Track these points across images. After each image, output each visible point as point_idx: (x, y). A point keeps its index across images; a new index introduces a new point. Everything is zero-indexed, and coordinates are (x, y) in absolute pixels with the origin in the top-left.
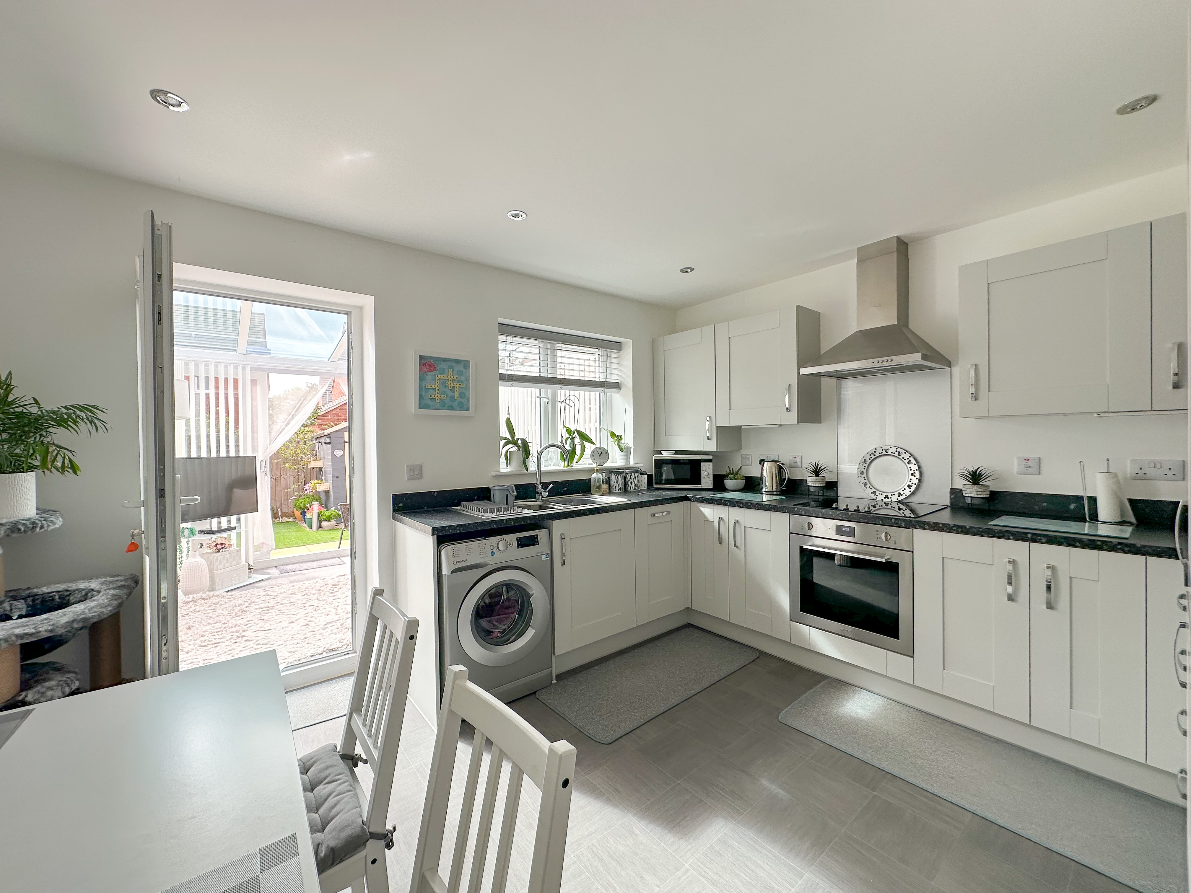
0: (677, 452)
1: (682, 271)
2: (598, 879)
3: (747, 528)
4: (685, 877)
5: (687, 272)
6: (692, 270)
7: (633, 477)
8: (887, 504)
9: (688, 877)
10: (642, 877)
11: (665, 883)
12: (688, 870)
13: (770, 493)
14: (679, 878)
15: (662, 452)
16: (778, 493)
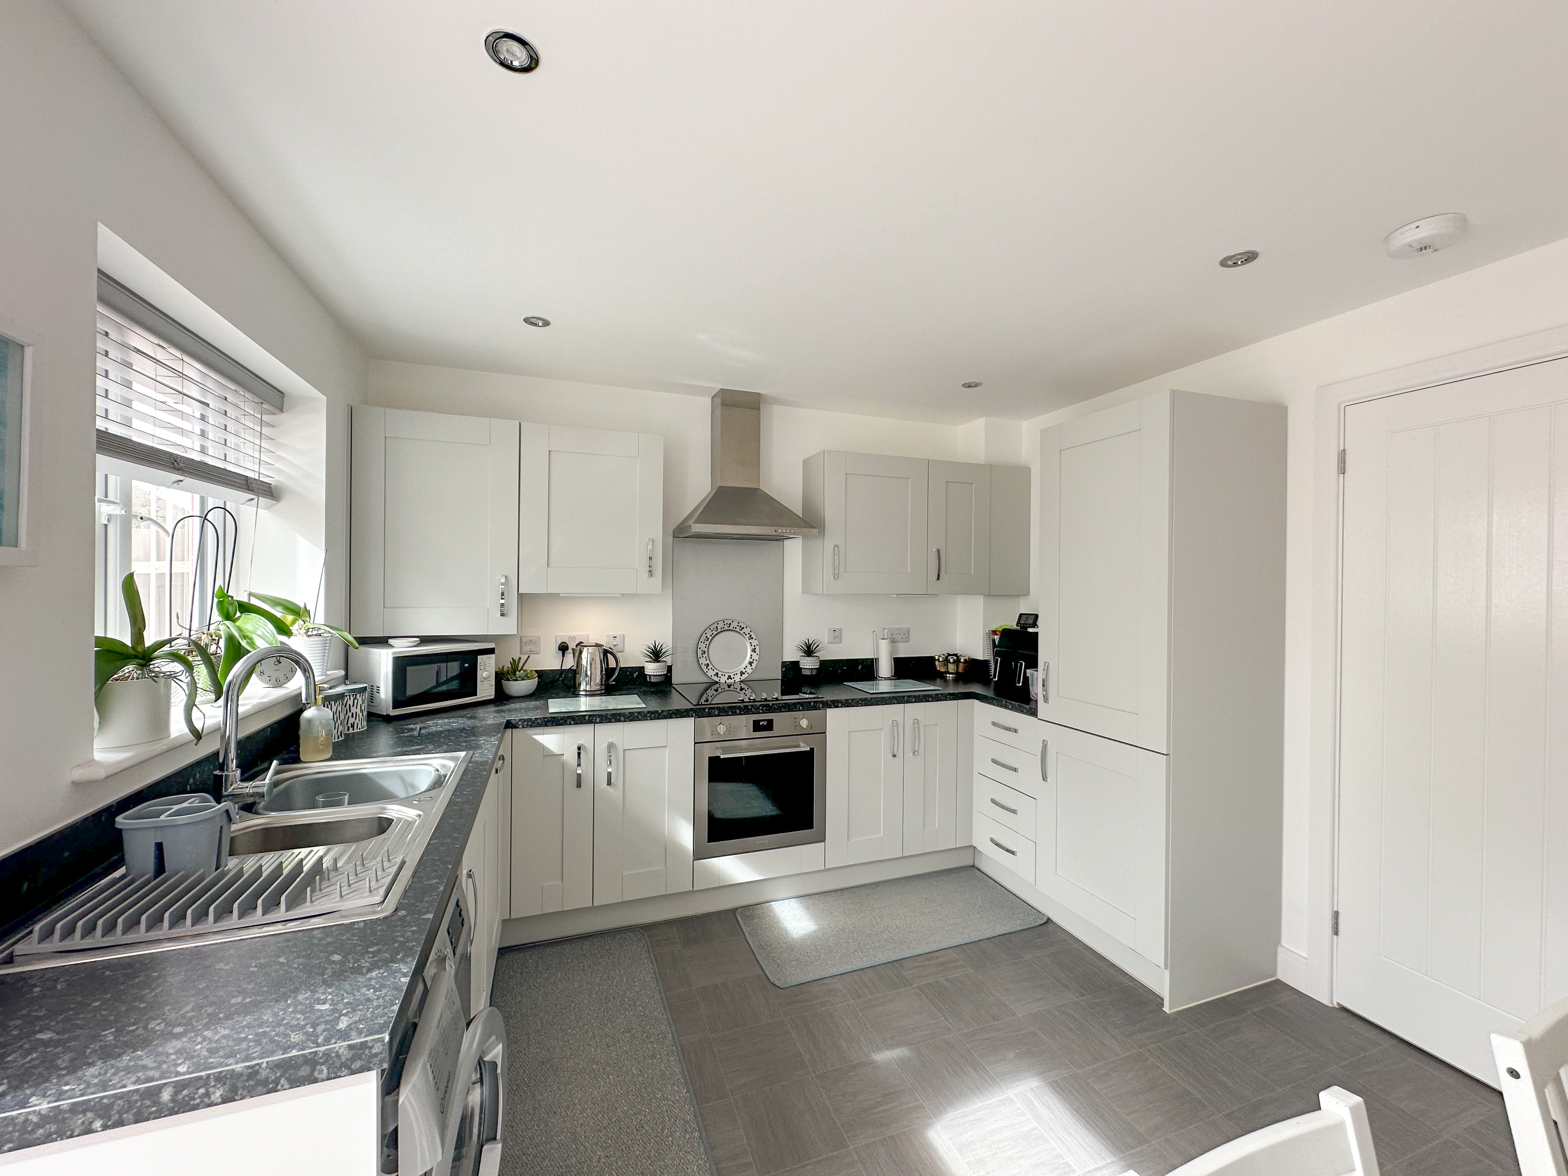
0: (425, 640)
1: (527, 320)
3: (626, 751)
5: (536, 325)
6: (546, 323)
7: (360, 702)
8: (729, 686)
13: (591, 694)
15: (391, 641)
16: (603, 692)
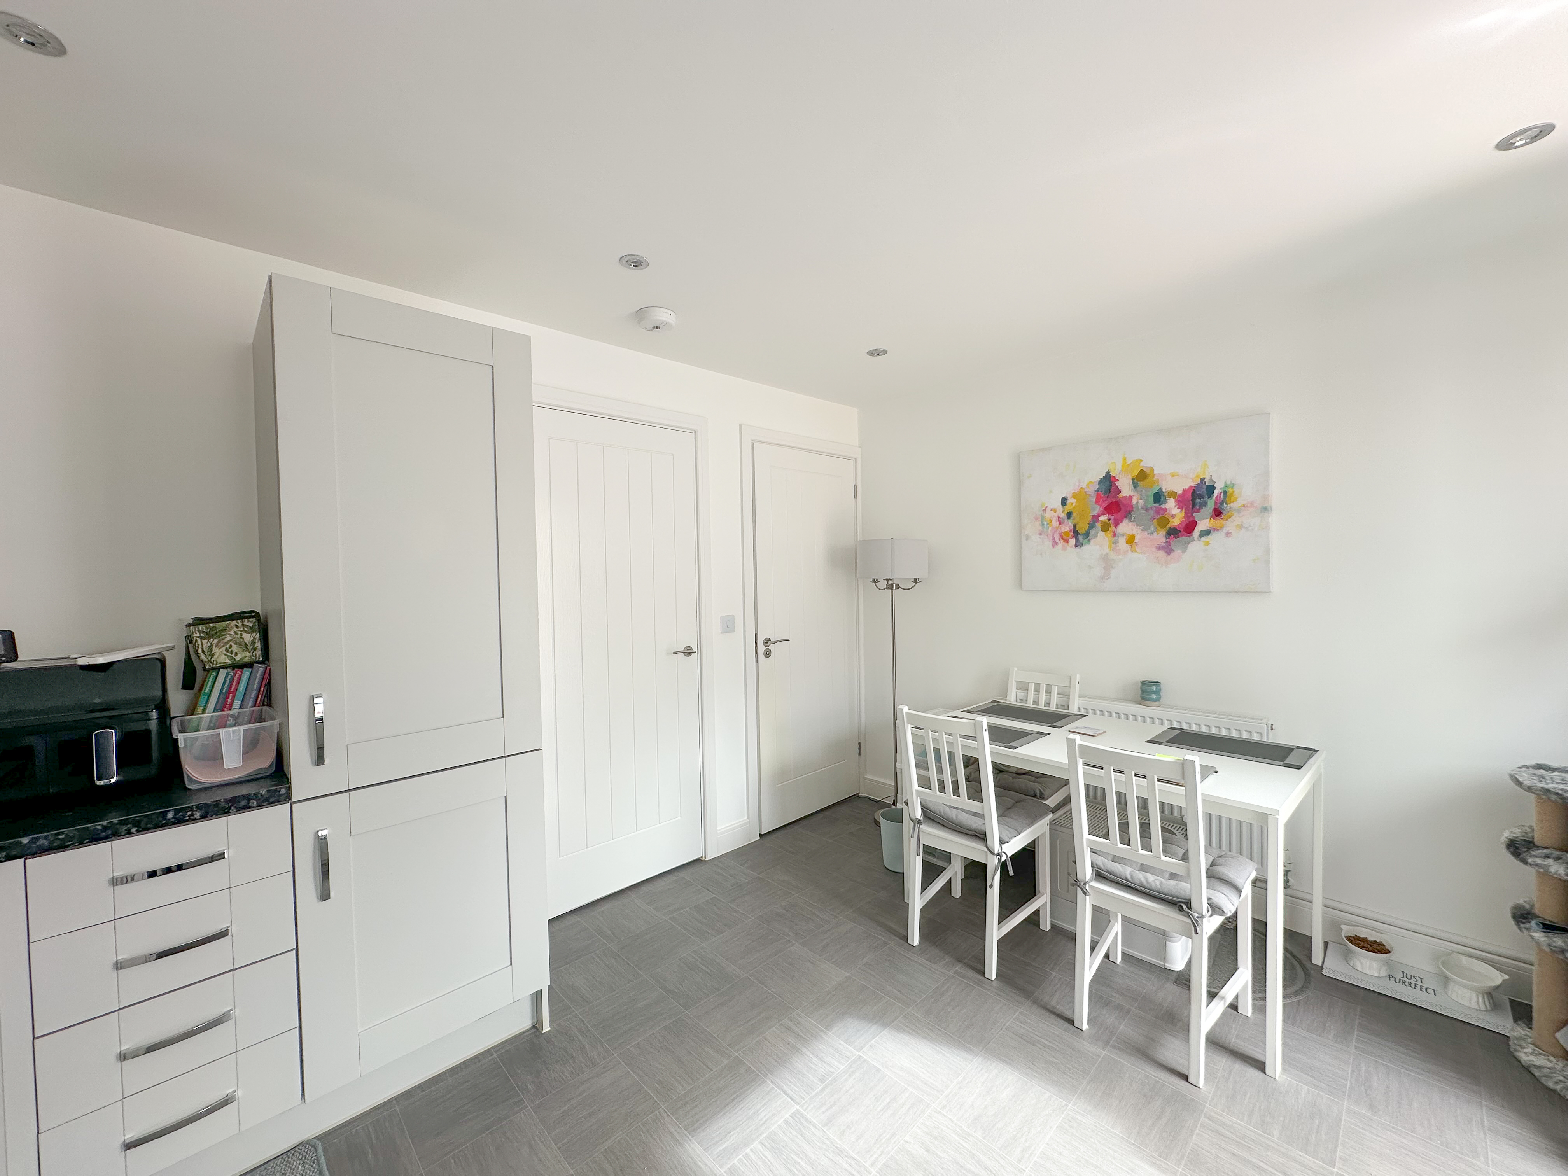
2: (979, 1143)
4: (876, 1156)
9: (871, 1156)
10: (928, 1151)
11: (898, 1146)
12: (872, 1165)
14: (882, 1153)
